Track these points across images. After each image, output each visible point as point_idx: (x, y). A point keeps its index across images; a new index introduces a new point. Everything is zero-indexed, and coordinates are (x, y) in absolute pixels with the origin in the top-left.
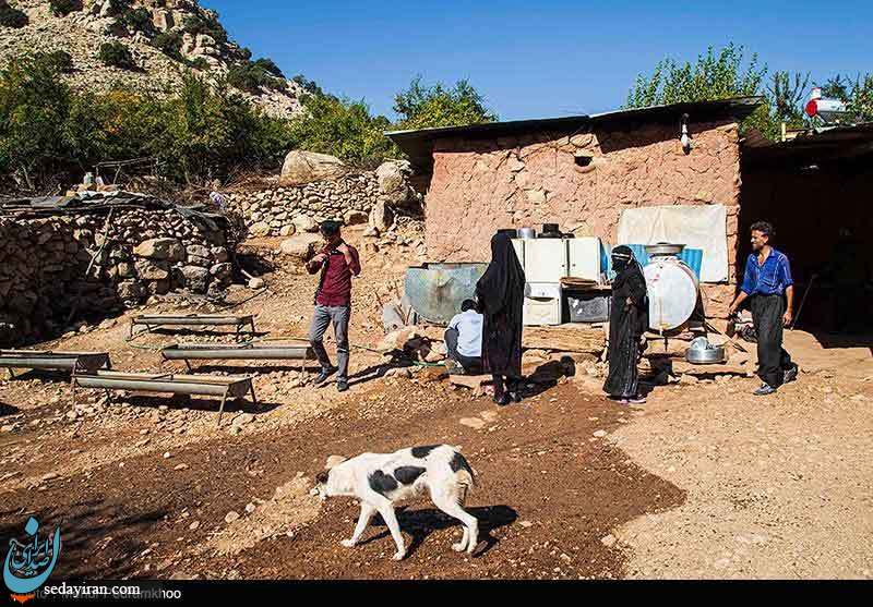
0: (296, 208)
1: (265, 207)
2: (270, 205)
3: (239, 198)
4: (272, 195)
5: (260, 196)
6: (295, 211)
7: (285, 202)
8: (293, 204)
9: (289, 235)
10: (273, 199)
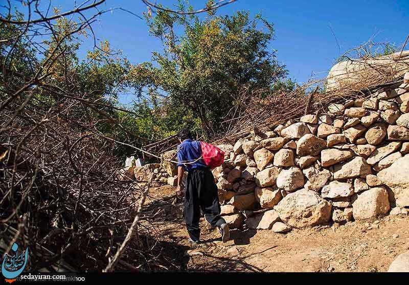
0: (383, 142)
1: (304, 152)
2: (316, 147)
3: (247, 144)
4: (316, 125)
5: (291, 130)
6: (383, 151)
7: (352, 133)
8: (373, 135)
9: (380, 214)
10: (322, 131)
